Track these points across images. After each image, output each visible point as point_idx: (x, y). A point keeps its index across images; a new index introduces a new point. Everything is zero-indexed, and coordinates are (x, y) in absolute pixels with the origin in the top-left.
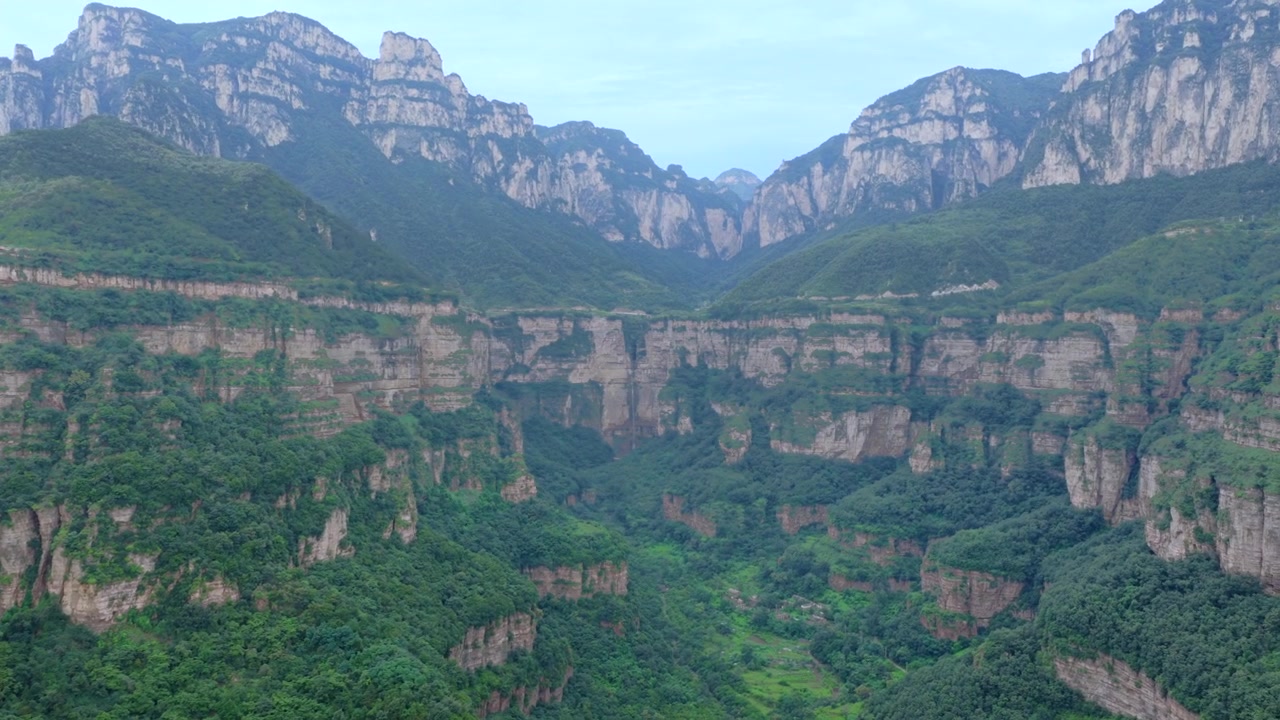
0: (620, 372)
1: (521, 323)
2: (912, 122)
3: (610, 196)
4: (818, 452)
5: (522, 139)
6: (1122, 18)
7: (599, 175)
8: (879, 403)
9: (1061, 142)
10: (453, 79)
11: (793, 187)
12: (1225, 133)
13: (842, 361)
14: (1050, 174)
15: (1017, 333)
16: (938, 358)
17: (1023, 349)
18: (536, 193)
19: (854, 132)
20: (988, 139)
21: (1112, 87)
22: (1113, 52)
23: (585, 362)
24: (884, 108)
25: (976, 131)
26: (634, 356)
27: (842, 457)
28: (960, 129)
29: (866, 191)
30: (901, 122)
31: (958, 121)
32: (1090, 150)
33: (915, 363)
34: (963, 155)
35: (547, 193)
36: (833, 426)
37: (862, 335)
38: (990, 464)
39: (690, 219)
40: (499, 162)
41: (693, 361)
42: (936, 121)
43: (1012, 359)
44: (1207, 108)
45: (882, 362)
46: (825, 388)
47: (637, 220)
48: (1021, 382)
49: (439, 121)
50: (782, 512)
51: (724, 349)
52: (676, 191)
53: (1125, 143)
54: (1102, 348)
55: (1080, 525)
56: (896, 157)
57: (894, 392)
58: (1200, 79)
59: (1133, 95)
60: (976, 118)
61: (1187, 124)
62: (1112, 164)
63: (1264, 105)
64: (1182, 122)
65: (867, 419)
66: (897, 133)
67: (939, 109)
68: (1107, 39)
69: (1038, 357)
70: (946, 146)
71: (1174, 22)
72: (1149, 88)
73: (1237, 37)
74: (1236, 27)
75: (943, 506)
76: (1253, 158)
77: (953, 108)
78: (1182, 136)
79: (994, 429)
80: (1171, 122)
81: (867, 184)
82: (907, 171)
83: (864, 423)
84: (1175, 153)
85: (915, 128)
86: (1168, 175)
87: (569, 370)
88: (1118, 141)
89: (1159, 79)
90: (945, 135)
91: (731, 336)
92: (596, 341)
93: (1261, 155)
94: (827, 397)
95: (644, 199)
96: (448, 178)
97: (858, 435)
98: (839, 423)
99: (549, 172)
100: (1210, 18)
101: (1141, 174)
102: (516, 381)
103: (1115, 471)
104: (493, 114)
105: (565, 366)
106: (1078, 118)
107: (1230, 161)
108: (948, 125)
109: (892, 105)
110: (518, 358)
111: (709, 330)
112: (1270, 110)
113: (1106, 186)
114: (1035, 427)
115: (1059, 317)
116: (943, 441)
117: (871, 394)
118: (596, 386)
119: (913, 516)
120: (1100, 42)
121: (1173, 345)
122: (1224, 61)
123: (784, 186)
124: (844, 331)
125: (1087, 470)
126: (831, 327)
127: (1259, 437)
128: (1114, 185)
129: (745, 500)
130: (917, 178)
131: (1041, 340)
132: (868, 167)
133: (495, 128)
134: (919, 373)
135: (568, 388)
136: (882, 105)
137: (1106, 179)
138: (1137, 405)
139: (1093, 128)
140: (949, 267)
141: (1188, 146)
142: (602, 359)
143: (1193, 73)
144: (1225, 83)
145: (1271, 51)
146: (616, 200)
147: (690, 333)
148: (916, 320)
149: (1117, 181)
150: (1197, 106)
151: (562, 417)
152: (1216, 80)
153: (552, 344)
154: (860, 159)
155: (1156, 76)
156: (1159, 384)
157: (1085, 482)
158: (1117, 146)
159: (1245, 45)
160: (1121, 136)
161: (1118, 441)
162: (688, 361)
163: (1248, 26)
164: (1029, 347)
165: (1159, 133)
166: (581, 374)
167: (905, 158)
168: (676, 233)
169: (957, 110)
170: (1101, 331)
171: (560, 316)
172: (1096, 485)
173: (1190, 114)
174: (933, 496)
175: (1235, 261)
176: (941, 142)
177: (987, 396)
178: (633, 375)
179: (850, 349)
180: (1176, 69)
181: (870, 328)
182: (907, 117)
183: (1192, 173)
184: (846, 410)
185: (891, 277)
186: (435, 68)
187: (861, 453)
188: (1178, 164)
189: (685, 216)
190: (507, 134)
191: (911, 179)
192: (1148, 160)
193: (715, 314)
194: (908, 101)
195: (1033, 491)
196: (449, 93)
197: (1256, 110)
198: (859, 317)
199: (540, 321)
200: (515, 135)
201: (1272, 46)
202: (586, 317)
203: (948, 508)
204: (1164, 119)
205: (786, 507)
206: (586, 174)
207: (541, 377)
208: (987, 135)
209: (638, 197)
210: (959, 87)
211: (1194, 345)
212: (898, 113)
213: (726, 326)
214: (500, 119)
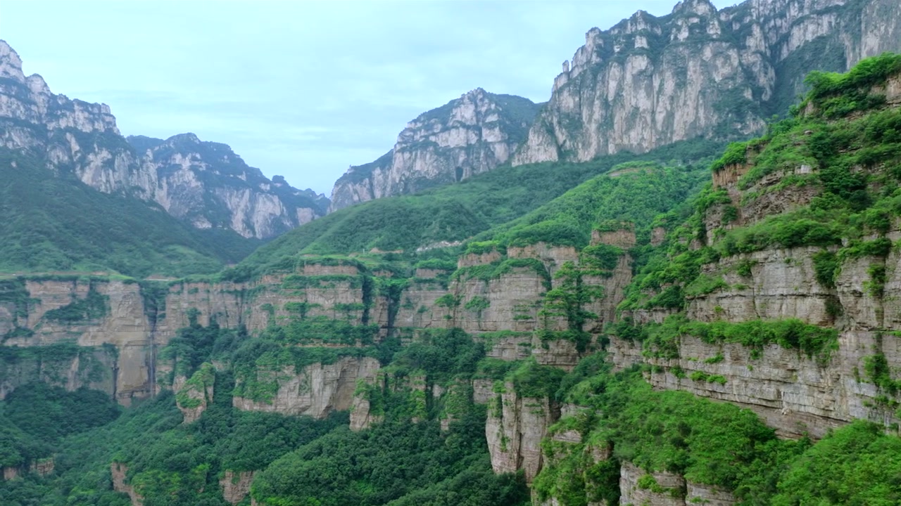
0: (139, 335)
1: (30, 287)
2: (443, 130)
3: (202, 191)
4: (280, 409)
5: (102, 134)
6: (590, 34)
7: (192, 174)
8: (345, 355)
9: (542, 126)
10: (34, 79)
11: (358, 186)
12: (670, 116)
13: (312, 313)
14: (534, 152)
15: (467, 275)
16: (413, 308)
17: (471, 292)
18: (112, 180)
19: (401, 140)
20: (500, 142)
21: (582, 82)
22: (585, 61)
23: (99, 325)
24: (424, 121)
25: (491, 136)
26: (154, 319)
27: (307, 413)
28: (480, 135)
29: (406, 184)
30: (435, 131)
31: (478, 129)
32: (566, 134)
33: (392, 314)
34: (479, 153)
35: (124, 182)
36: (296, 380)
37: (333, 286)
38: (431, 417)
39: (282, 214)
40: (76, 152)
41: (204, 321)
42: (461, 129)
43: (462, 302)
44: (656, 96)
45: (353, 313)
46: (292, 341)
47: (230, 213)
48: (470, 327)
49: (13, 113)
50: (224, 477)
51: (235, 309)
52: (269, 192)
53: (593, 127)
54: (544, 284)
55: (494, 497)
56: (428, 156)
57: (364, 343)
58: (649, 73)
59: (598, 87)
60: (491, 126)
61: (641, 110)
62: (583, 145)
63: (700, 92)
64: (637, 108)
65: (333, 371)
66: (433, 139)
67: (463, 120)
68: (580, 51)
69: (485, 299)
70: (468, 148)
71: (628, 32)
72: (610, 81)
73: (676, 38)
74: (674, 30)
75: (371, 470)
76: (694, 136)
77: (474, 119)
78: (638, 120)
79: (438, 378)
80: (628, 108)
81: (407, 179)
82: (437, 167)
83: (330, 375)
84: (633, 134)
85: (445, 135)
86: (628, 152)
87: (80, 334)
88: (588, 126)
89: (617, 73)
90: (468, 140)
91: (242, 296)
92: (113, 305)
93: (699, 133)
94: (292, 350)
95: (237, 197)
96: (11, 160)
97: (323, 389)
98: (303, 377)
99: (127, 163)
100: (655, 29)
101: (606, 151)
102: (15, 346)
103: (537, 425)
104: (74, 111)
105: (75, 329)
106: (556, 107)
107: (675, 139)
108: (470, 132)
109: (429, 120)
110: (21, 322)
111: (222, 292)
112: (704, 97)
113: (579, 164)
114: (477, 374)
115: (505, 257)
116: (386, 394)
117: (338, 346)
118: (111, 349)
119: (335, 484)
120: (576, 54)
121: (604, 271)
122: (666, 57)
123: (350, 186)
124: (316, 283)
125: (505, 424)
126: (304, 279)
127: (679, 372)
128: (586, 162)
129: (182, 467)
130: (445, 172)
131: (486, 280)
132: (408, 165)
133: (75, 122)
134: (395, 324)
135: (74, 351)
136: (422, 119)
137: (579, 157)
138: (564, 342)
139: (568, 116)
140: (433, 226)
141: (643, 128)
142: (117, 322)
143: (644, 68)
144: (668, 74)
145: (702, 49)
146: (207, 196)
147: (202, 295)
148: (397, 274)
149: (588, 159)
150: (648, 95)
151: (65, 381)
152: (661, 73)
153: (62, 308)
154: (401, 159)
155: (614, 71)
156: (589, 317)
157: (503, 440)
158: (587, 129)
159: (682, 44)
160: (590, 121)
161: (541, 386)
162: (199, 322)
163: (683, 29)
164: (477, 289)
165: (619, 117)
166: (94, 337)
167: (436, 156)
168: (268, 226)
169: (478, 121)
170: (543, 266)
171: (74, 280)
172: (516, 443)
173: (643, 103)
174: (363, 458)
175: (675, 198)
176: (465, 145)
177: (435, 342)
178: (153, 337)
179: (320, 301)
180: (630, 64)
181: (342, 279)
182: (440, 126)
183: (647, 151)
184: (311, 363)
185: (380, 236)
186: (13, 66)
187: (328, 408)
188: (635, 143)
189: (278, 213)
190: (87, 129)
191: (439, 173)
192: (611, 140)
193: (229, 277)
194: (441, 117)
195: (471, 447)
196: (29, 90)
197: (693, 97)
198: (331, 268)
199: (48, 284)
200: (95, 130)
201: (702, 45)
202: (103, 281)
203: (375, 472)
204: (623, 106)
205: (228, 473)
206: (180, 172)
207: (46, 341)
208: (500, 139)
209: (231, 196)
210: (479, 104)
211: (628, 271)
212: (433, 125)
213: (239, 287)
214: (81, 116)
